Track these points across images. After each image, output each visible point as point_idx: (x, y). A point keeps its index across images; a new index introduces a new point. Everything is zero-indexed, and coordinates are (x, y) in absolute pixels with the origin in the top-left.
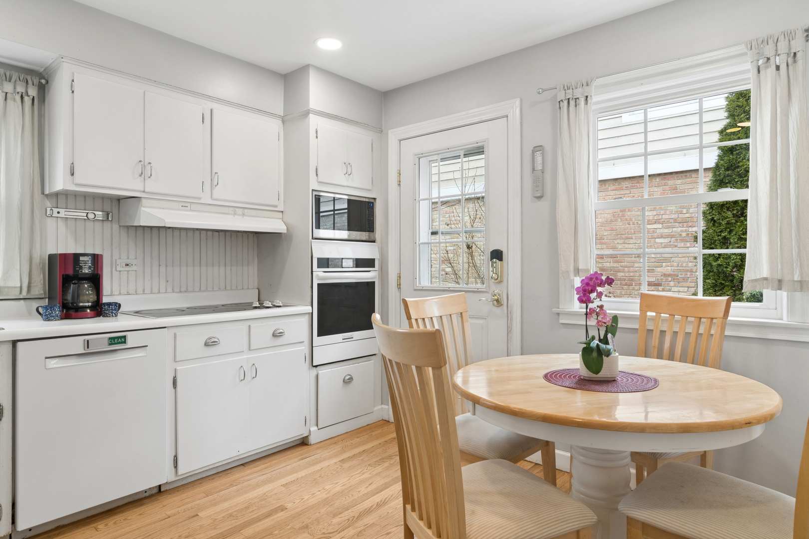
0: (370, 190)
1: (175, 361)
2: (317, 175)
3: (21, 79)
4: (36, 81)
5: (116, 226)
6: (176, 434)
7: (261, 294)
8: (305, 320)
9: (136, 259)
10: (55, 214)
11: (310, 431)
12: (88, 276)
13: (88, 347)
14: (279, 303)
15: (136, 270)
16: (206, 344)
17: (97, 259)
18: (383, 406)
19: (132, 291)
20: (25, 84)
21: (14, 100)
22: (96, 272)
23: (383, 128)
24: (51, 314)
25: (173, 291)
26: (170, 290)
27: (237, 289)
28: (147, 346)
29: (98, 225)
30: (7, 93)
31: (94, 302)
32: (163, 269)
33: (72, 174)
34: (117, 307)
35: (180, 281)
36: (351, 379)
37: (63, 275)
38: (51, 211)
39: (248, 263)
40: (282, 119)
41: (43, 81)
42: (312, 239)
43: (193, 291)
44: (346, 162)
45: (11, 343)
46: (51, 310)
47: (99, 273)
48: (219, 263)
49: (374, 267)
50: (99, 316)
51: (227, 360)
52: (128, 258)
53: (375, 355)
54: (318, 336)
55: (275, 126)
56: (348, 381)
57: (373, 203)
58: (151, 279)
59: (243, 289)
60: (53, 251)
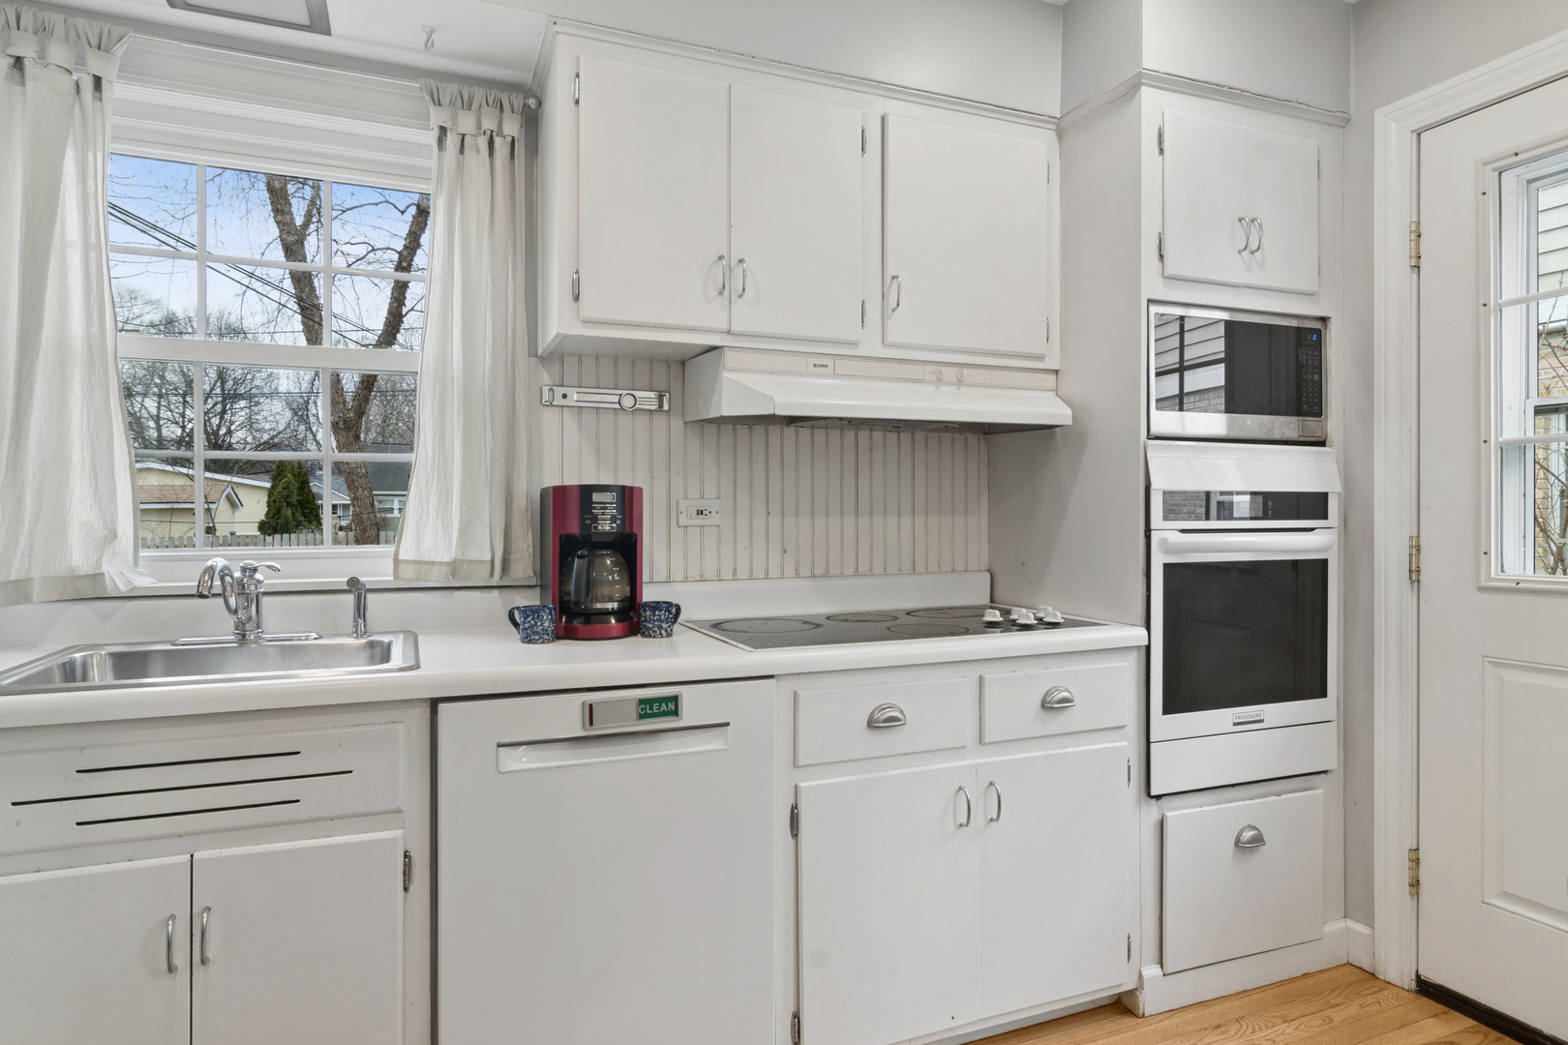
0: (1311, 295)
1: (795, 765)
2: (1161, 257)
3: (491, 101)
4: (518, 102)
5: (677, 424)
6: (798, 958)
7: (996, 584)
8: (1128, 668)
9: (719, 498)
10: (558, 401)
11: (1140, 976)
12: (611, 539)
13: (591, 723)
14: (1055, 616)
15: (718, 524)
16: (872, 724)
17: (628, 497)
18: (1351, 924)
19: (710, 574)
20: (497, 111)
21: (478, 151)
22: (627, 531)
23: (1352, 111)
24: (533, 626)
25: (798, 576)
26: (789, 571)
27: (940, 571)
28: (727, 724)
29: (642, 421)
30: (464, 135)
31: (622, 600)
32: (775, 521)
33: (577, 298)
34: (670, 613)
35: (813, 550)
36: (1258, 840)
37: (561, 537)
38: (551, 393)
39: (966, 507)
40: (1058, 125)
41: (532, 102)
42: (1150, 437)
43: (841, 576)
44: (1241, 216)
45: (429, 704)
46: (533, 619)
47: (634, 531)
48: (899, 509)
49: (1325, 516)
50: (636, 634)
51: (922, 768)
52: (702, 497)
53: (1325, 772)
54: (1164, 714)
55: (1037, 146)
56: (1249, 844)
57: (1318, 332)
58: (751, 545)
59: (953, 571)
60: (552, 480)
